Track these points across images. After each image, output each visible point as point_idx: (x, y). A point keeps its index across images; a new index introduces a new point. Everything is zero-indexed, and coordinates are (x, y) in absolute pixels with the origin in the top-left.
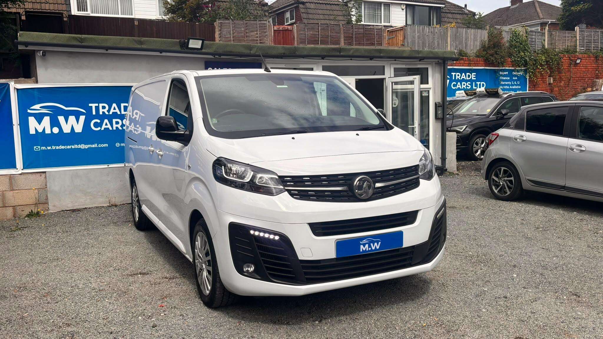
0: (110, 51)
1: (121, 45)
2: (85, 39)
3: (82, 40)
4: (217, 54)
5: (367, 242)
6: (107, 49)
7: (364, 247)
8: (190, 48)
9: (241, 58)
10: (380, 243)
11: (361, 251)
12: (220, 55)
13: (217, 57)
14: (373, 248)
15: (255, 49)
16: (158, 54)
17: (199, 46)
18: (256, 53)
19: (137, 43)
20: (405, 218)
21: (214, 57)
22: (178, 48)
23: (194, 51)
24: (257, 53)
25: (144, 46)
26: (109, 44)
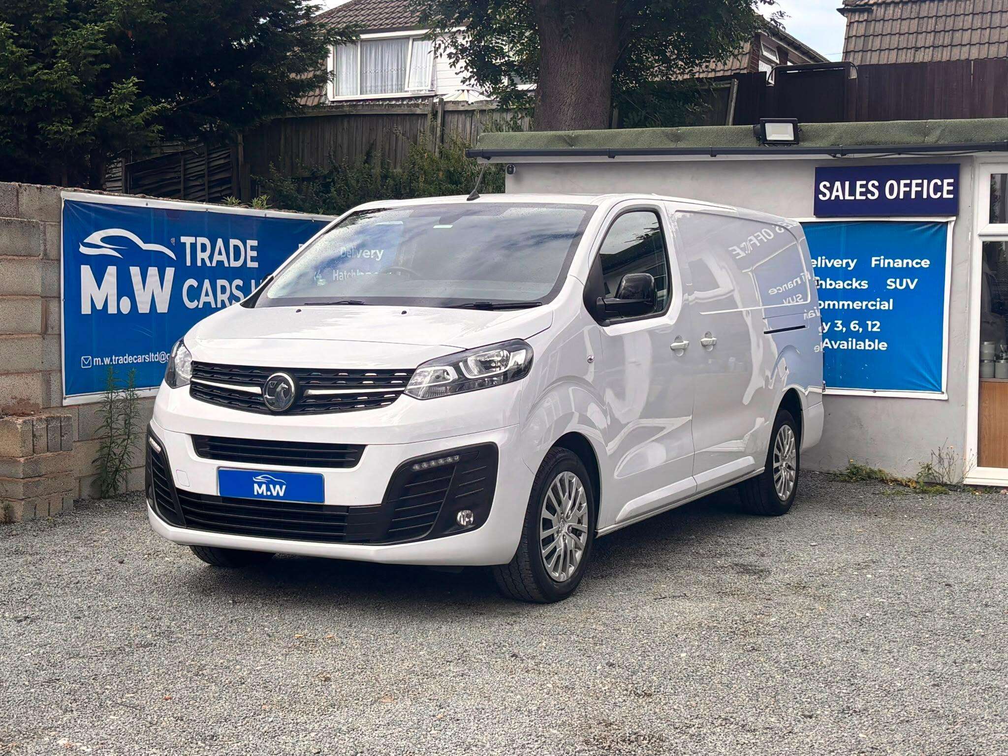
0: (619, 159)
1: (639, 146)
2: (577, 137)
3: (572, 141)
4: (837, 152)
5: (264, 480)
6: (612, 154)
7: (260, 488)
8: (770, 141)
9: (899, 154)
10: (284, 487)
11: (256, 493)
12: (844, 152)
13: (839, 155)
14: (275, 494)
15: (938, 132)
16: (707, 158)
17: (790, 137)
18: (938, 141)
19: (668, 138)
20: (343, 455)
21: (834, 157)
22: (752, 144)
23: (780, 146)
24: (941, 142)
25: (681, 145)
26: (615, 146)
